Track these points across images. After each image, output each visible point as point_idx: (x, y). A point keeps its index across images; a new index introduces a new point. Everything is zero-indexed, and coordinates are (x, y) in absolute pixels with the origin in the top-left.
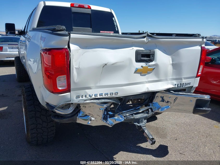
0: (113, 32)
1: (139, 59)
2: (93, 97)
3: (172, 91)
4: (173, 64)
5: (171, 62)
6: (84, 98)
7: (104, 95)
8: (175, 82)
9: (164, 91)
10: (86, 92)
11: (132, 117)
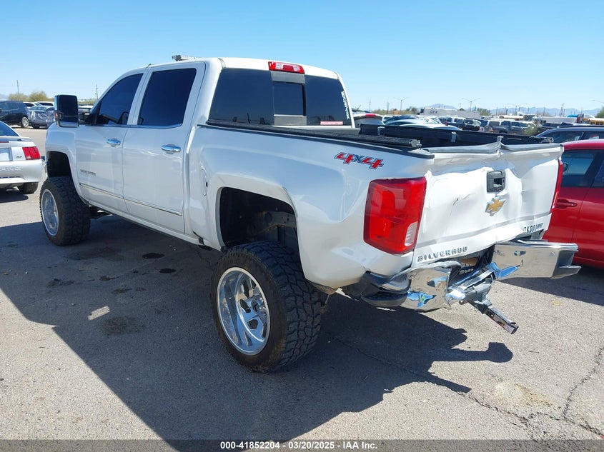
0: (342, 123)
1: (491, 187)
2: (439, 257)
3: (519, 241)
4: (523, 193)
5: (521, 190)
6: (428, 260)
7: (451, 253)
8: (525, 224)
9: (511, 241)
10: (430, 250)
11: (474, 291)
